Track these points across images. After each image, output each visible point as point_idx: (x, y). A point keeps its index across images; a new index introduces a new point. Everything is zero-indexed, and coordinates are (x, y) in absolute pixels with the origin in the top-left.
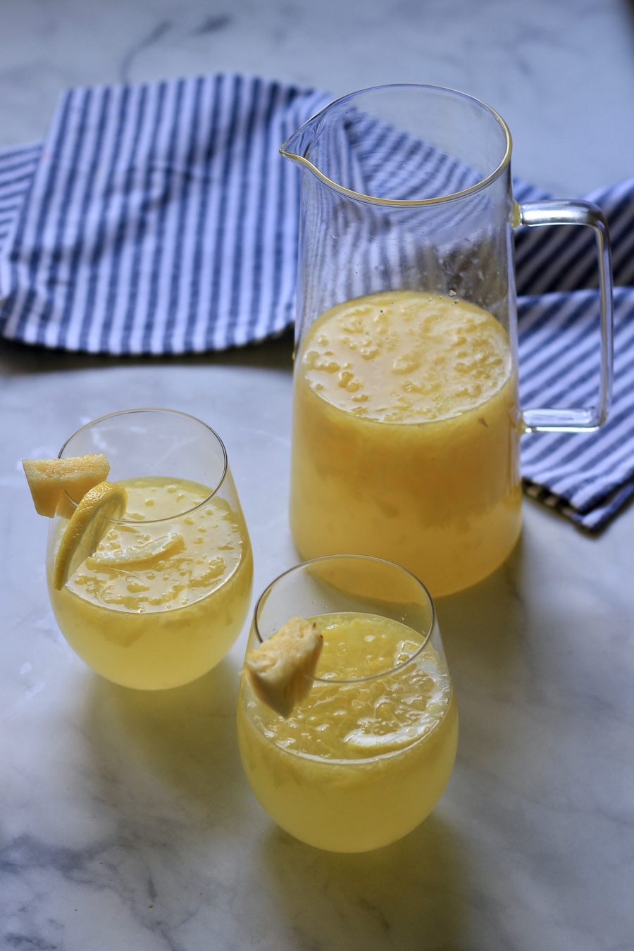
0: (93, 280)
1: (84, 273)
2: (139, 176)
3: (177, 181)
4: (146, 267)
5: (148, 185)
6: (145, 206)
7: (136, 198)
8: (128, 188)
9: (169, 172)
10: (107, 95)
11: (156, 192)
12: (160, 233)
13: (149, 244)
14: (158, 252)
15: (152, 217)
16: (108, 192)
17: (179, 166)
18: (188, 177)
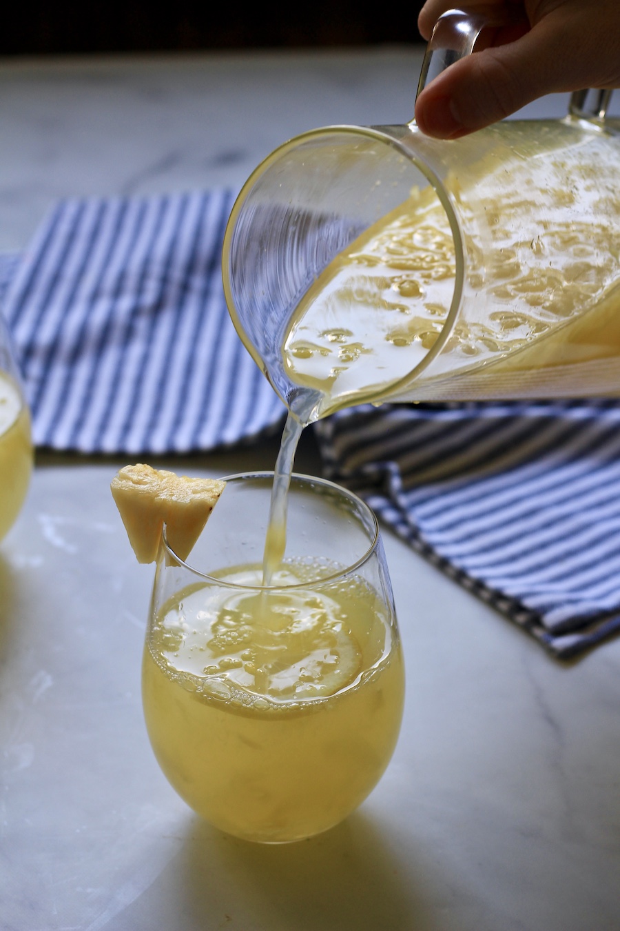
0: (68, 381)
1: (58, 373)
2: (131, 283)
3: (173, 291)
4: (130, 371)
5: (140, 290)
6: (135, 312)
7: (125, 304)
8: (117, 292)
9: (165, 280)
10: (102, 210)
11: (149, 298)
12: (150, 340)
13: (136, 350)
14: (145, 359)
15: (142, 324)
16: (95, 297)
17: (177, 274)
18: (185, 288)
